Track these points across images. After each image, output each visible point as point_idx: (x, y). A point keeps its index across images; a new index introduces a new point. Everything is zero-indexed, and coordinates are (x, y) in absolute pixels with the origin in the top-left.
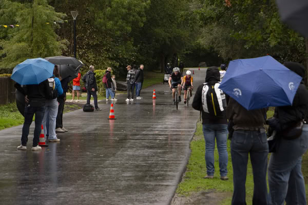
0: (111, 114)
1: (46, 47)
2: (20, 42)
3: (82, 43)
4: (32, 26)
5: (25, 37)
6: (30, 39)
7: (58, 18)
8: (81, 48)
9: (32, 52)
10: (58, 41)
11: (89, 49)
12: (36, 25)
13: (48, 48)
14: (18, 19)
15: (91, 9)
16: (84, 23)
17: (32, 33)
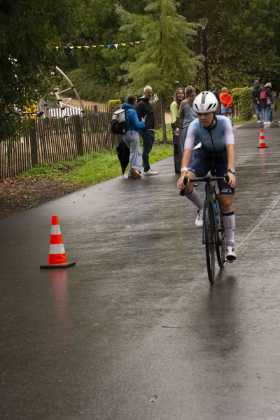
0: (261, 141)
1: (178, 67)
2: (147, 62)
3: (213, 56)
4: (160, 42)
5: (154, 56)
6: (158, 58)
7: (190, 29)
8: (213, 63)
9: (162, 73)
10: (191, 57)
11: (223, 63)
12: (166, 41)
13: (181, 67)
14: (144, 35)
15: (223, 14)
16: (216, 33)
17: (161, 51)
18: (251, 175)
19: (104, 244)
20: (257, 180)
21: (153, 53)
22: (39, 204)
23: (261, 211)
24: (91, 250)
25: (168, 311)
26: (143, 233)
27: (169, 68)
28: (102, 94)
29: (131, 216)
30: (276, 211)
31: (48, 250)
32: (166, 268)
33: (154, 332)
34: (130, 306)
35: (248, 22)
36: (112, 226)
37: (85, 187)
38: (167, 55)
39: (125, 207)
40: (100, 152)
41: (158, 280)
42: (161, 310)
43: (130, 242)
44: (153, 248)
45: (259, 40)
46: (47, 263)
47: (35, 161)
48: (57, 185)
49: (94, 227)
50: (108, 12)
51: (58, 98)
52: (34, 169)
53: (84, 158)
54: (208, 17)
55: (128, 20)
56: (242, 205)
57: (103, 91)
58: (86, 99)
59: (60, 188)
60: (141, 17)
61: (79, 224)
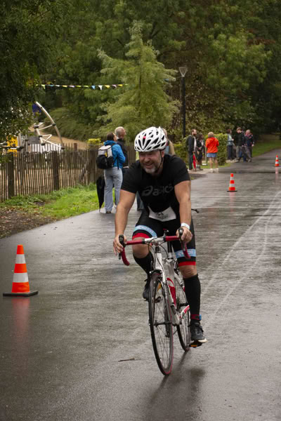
0: (231, 185)
1: (154, 110)
2: (126, 104)
3: (191, 103)
4: (139, 86)
5: (132, 99)
6: (137, 102)
7: (168, 75)
8: (190, 110)
9: (139, 116)
10: (168, 101)
11: (200, 110)
12: (144, 86)
13: (158, 111)
14: (124, 79)
15: (202, 63)
16: (194, 81)
17: (139, 94)
18: (217, 216)
19: (69, 275)
20: (222, 221)
21: (131, 96)
22: (11, 234)
23: (223, 251)
24: (55, 281)
25: (121, 342)
26: (108, 267)
27: (147, 111)
28: (84, 133)
29: (99, 249)
30: (237, 252)
31: (12, 278)
32: (126, 301)
33: (105, 362)
34: (85, 336)
35: (225, 73)
36: (79, 258)
37: (58, 220)
38: (145, 99)
39: (93, 241)
40: (76, 188)
41: (116, 313)
42: (115, 341)
43: (93, 274)
44: (116, 281)
45: (234, 91)
46: (10, 291)
47: (11, 193)
48: (30, 217)
49: (61, 258)
50: (92, 56)
51: (39, 134)
52: (10, 200)
53: (60, 192)
54: (188, 66)
55: (110, 65)
56: (206, 245)
57: (85, 130)
58: (68, 137)
59: (34, 220)
60: (122, 61)
61: (47, 254)
